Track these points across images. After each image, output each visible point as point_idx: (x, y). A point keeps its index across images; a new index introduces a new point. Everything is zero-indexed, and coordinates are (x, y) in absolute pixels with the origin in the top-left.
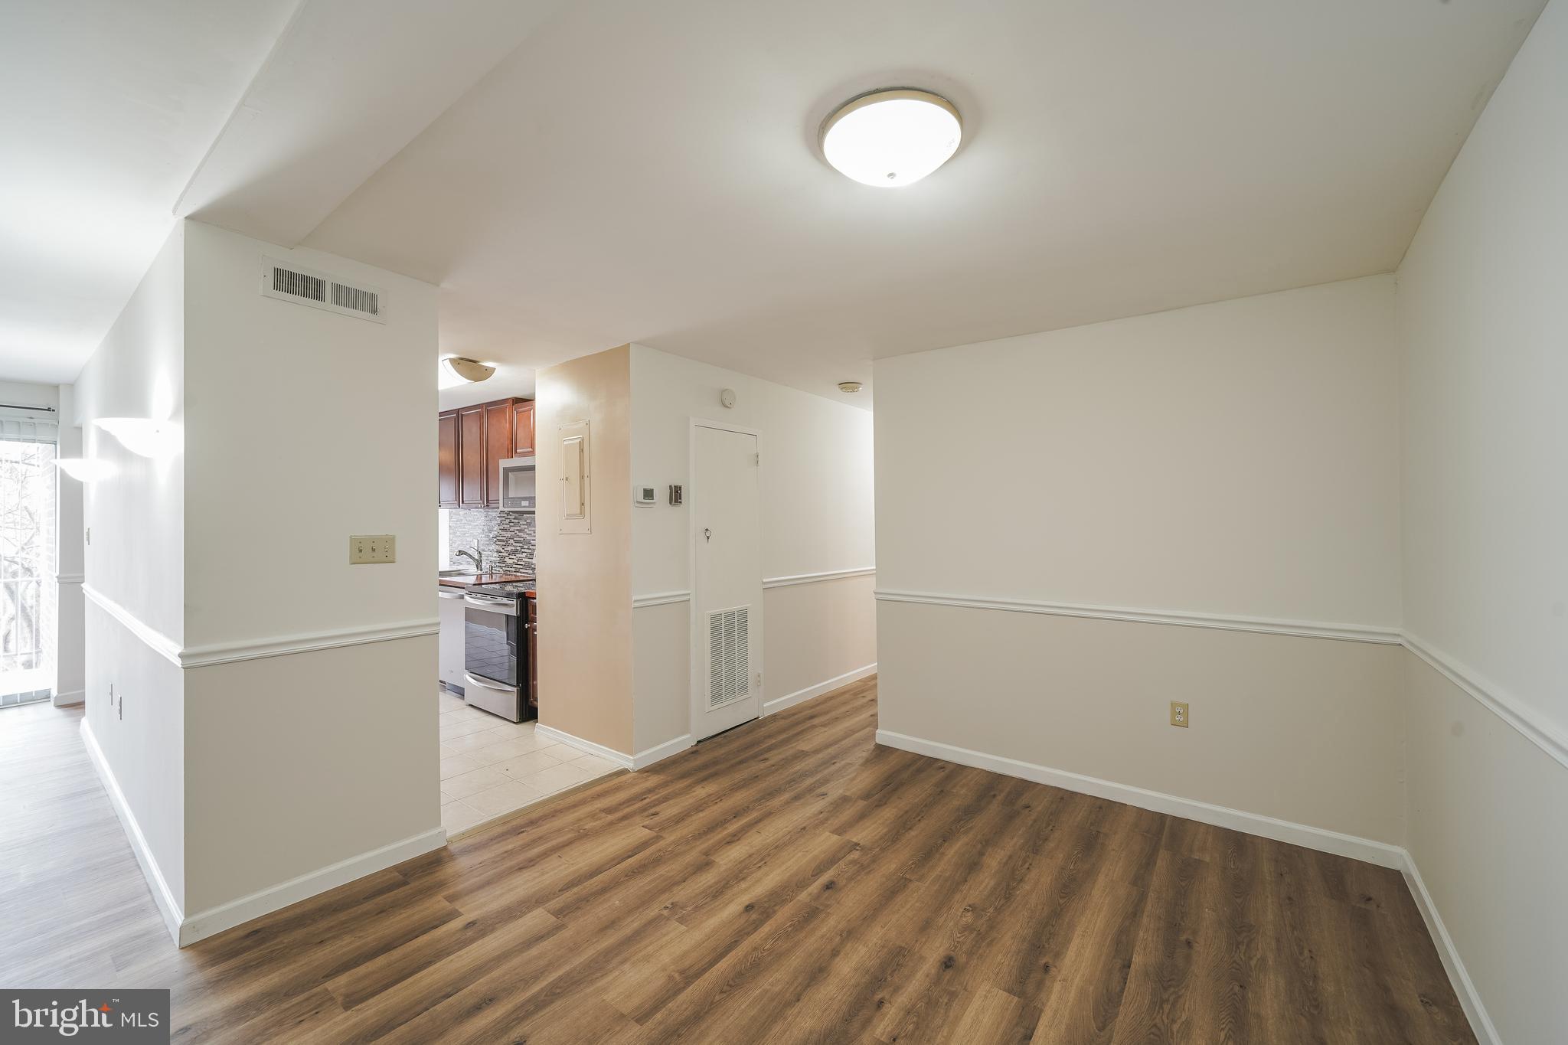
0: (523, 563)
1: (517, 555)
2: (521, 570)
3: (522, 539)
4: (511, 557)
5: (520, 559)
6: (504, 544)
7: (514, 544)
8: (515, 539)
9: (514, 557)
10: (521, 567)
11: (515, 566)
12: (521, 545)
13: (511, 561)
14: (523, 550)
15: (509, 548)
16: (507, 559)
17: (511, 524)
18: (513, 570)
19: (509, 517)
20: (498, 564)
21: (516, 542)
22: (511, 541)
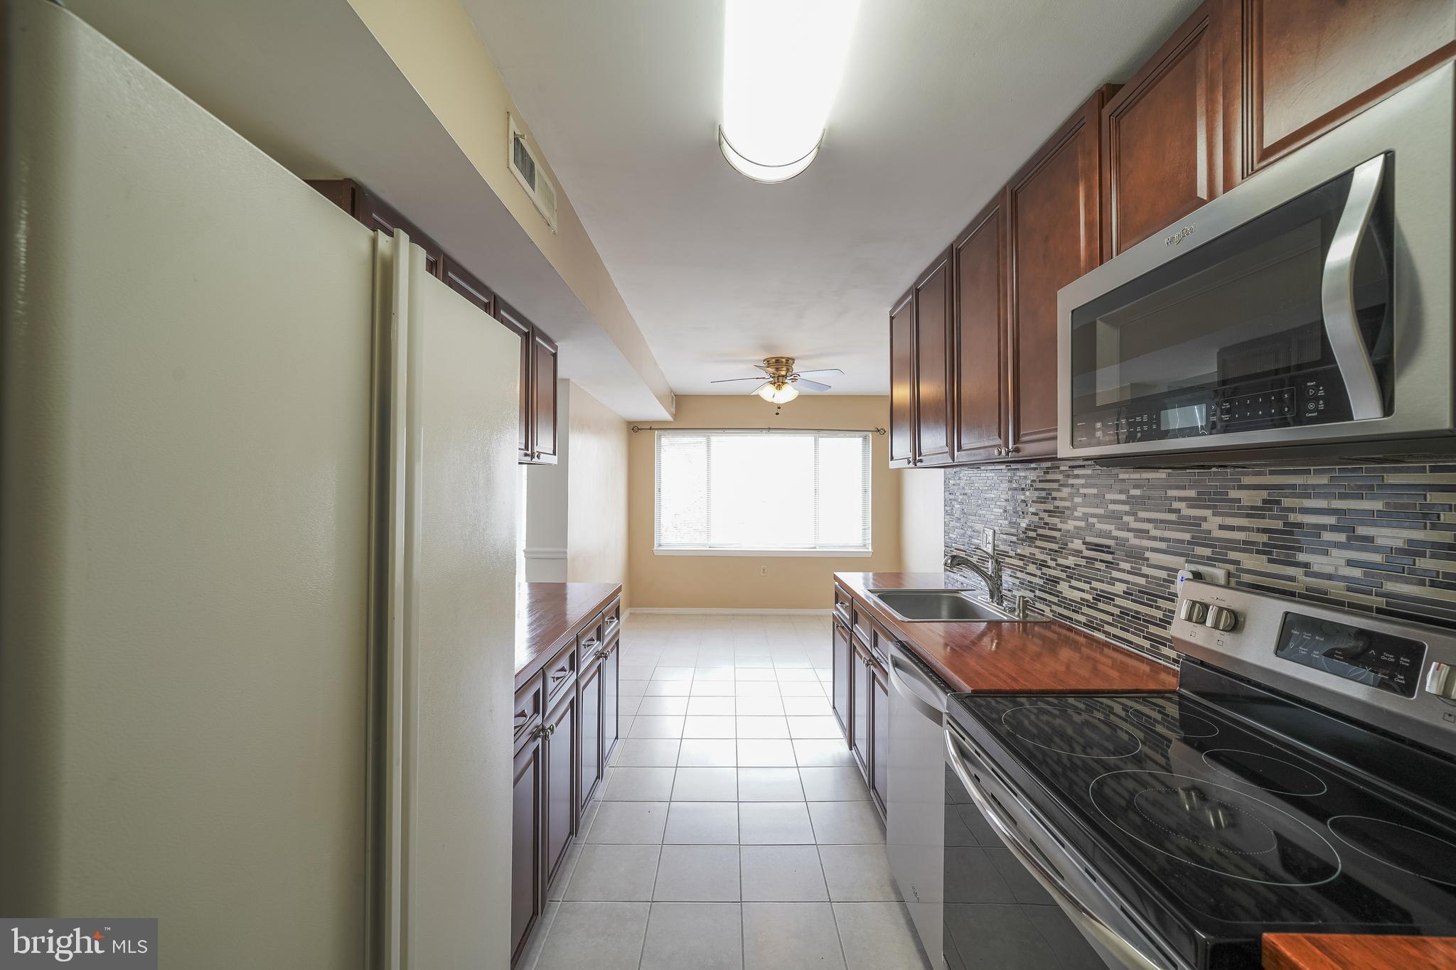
0: (1117, 611)
1: (1095, 584)
2: (1107, 628)
4: (1074, 583)
5: (1109, 598)
8: (1088, 539)
9: (1086, 587)
10: (1109, 619)
11: (1085, 609)
12: (1109, 557)
13: (1077, 595)
14: (1115, 574)
16: (1063, 587)
17: (1078, 500)
18: (1083, 619)
19: (1071, 481)
20: (1038, 593)
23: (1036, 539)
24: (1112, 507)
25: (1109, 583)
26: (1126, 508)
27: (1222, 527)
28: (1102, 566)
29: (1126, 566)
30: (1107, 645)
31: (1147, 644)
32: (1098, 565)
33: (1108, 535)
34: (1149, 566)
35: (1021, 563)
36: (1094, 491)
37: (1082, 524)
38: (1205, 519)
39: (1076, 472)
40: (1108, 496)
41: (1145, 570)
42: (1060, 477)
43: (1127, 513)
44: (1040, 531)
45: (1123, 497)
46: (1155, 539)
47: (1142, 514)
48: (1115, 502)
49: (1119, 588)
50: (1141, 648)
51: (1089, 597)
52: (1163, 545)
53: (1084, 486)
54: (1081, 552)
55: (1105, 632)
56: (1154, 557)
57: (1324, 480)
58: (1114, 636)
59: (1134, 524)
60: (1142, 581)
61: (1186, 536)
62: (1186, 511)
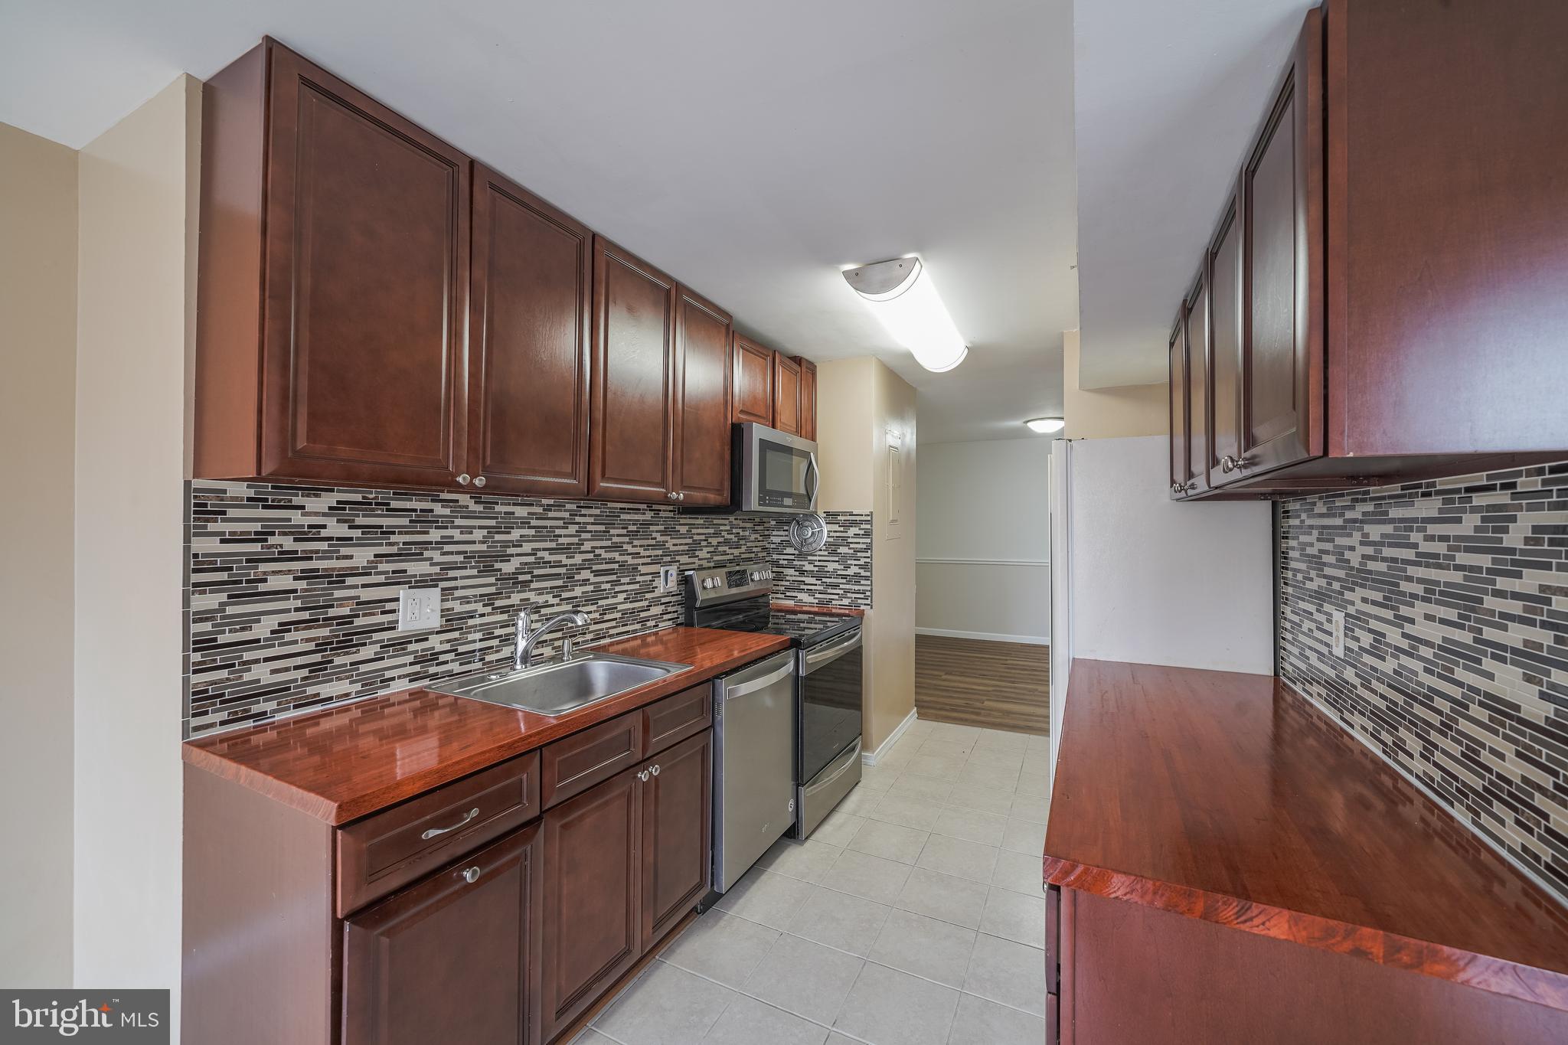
3: (616, 566)
5: (613, 608)
6: (560, 583)
7: (593, 579)
8: (595, 568)
10: (613, 623)
12: (614, 577)
14: (617, 589)
15: (578, 591)
17: (584, 536)
19: (578, 519)
21: (597, 573)
22: (585, 574)
23: (532, 581)
24: (617, 540)
25: (613, 597)
26: (627, 539)
27: (674, 545)
28: (608, 586)
29: (627, 580)
30: (612, 644)
32: (603, 587)
33: (612, 561)
34: (641, 575)
35: (505, 617)
36: (602, 528)
37: (591, 556)
38: (667, 542)
39: (584, 511)
40: (612, 532)
41: (639, 578)
42: (567, 515)
43: (628, 543)
44: (536, 572)
45: (624, 532)
46: (644, 557)
47: (636, 543)
48: (619, 536)
49: (621, 597)
50: (635, 631)
51: (597, 615)
52: (648, 560)
53: (593, 524)
54: (589, 580)
55: (611, 636)
56: (643, 569)
57: (702, 522)
58: (617, 634)
59: (631, 550)
60: (637, 586)
61: (660, 552)
62: (660, 538)
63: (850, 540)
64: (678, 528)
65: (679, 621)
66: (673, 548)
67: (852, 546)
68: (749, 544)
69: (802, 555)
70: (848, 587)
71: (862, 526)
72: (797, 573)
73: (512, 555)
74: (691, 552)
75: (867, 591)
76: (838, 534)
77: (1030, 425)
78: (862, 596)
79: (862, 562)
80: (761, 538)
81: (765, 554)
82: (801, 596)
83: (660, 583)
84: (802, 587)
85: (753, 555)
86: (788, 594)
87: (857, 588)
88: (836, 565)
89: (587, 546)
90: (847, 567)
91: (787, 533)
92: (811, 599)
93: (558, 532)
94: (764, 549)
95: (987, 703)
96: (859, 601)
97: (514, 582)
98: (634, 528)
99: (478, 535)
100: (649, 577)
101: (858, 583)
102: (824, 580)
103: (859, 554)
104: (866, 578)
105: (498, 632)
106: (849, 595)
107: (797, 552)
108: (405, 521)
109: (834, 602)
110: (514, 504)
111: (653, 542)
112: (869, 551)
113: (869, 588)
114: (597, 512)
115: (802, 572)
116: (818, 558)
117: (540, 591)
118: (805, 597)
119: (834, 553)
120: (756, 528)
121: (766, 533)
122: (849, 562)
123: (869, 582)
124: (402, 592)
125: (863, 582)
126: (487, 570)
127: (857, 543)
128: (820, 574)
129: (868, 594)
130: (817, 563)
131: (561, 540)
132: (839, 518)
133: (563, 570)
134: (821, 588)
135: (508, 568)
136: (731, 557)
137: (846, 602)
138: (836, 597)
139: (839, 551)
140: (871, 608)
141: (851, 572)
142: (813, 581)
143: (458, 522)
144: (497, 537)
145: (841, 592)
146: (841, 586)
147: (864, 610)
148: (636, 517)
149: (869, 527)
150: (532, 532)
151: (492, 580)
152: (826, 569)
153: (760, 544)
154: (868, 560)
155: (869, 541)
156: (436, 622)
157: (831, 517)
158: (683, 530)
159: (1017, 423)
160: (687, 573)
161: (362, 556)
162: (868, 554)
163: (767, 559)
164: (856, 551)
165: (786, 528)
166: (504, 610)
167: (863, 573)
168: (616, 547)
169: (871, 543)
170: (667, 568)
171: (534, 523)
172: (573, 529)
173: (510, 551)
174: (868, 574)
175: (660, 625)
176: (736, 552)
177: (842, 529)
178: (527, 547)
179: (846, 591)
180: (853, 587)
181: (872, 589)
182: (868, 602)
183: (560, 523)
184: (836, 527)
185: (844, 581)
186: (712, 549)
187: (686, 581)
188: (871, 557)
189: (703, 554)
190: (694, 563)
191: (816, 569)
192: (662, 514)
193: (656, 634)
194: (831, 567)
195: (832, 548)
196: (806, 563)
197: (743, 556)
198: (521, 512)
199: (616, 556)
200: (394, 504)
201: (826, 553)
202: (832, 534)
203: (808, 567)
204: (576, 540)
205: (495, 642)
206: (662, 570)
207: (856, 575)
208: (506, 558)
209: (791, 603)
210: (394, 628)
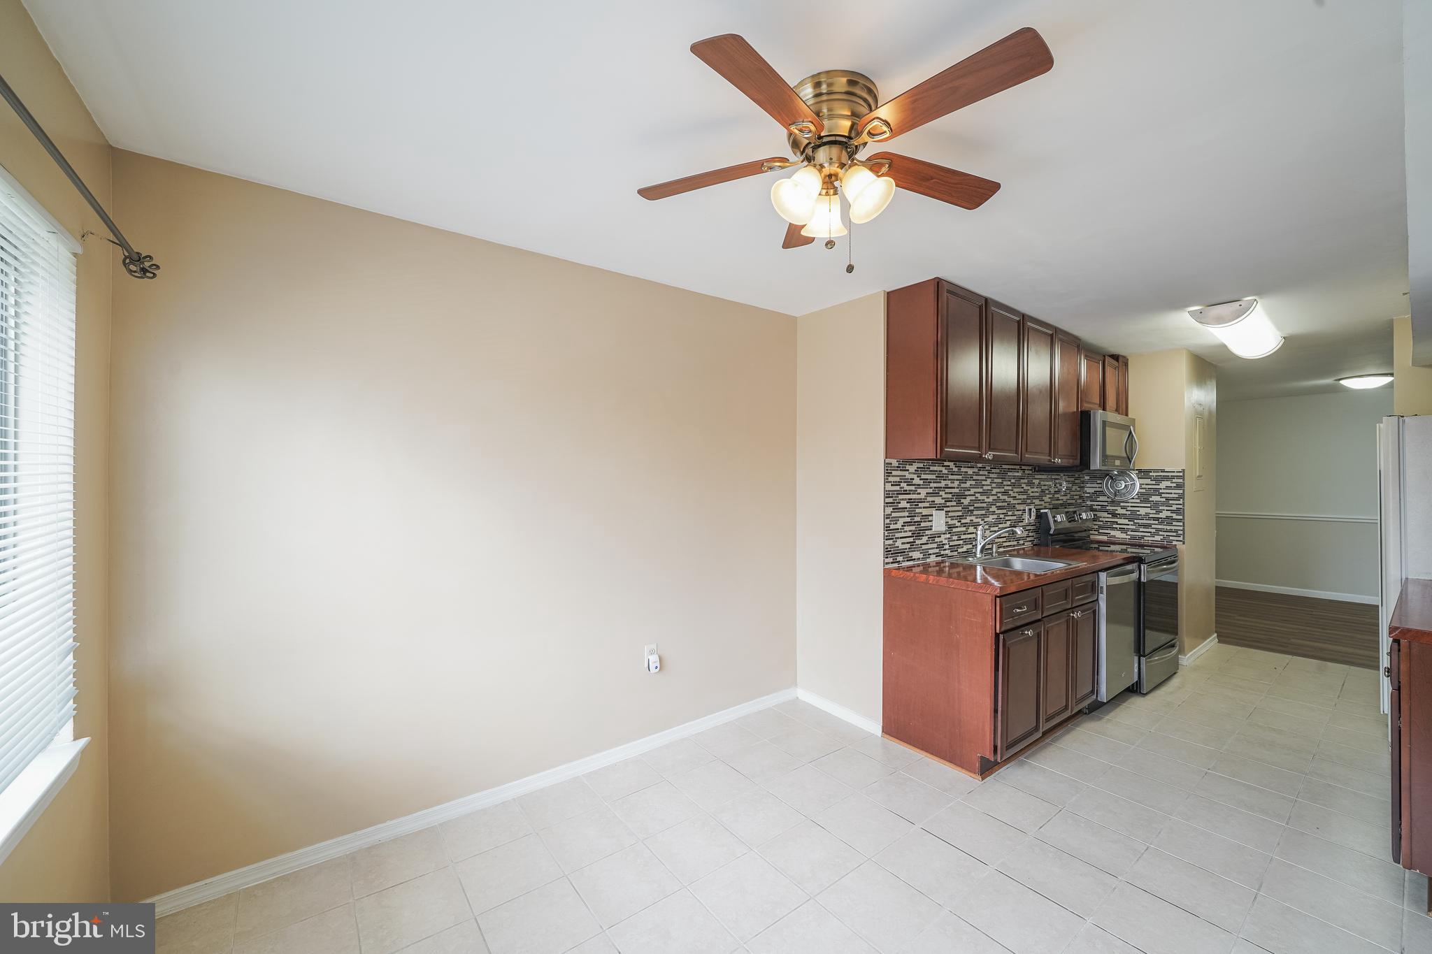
4: (992, 529)
6: (983, 512)
8: (998, 504)
12: (1005, 511)
14: (1007, 518)
17: (994, 485)
19: (991, 475)
21: (999, 508)
22: (993, 508)
24: (1006, 488)
26: (1010, 488)
27: (1032, 492)
29: (1011, 513)
31: (1015, 543)
32: (1001, 516)
33: (1004, 501)
34: (1017, 510)
35: (964, 529)
36: (1000, 481)
37: (996, 497)
38: (1029, 490)
39: (993, 471)
40: (1005, 483)
41: (1016, 513)
42: (987, 473)
43: (1011, 490)
44: (976, 505)
45: (1009, 483)
46: (1019, 499)
47: (1015, 490)
48: (1007, 485)
50: (1014, 546)
52: (1020, 501)
53: (996, 478)
55: (1004, 547)
56: (1018, 507)
59: (1013, 495)
60: (1015, 518)
61: (1025, 497)
62: (1026, 488)
63: (1161, 491)
64: (1034, 481)
65: (1035, 542)
66: (1032, 494)
67: (1163, 495)
68: (1072, 493)
69: (1113, 502)
70: (1160, 527)
71: (1174, 481)
72: (1110, 516)
73: (967, 495)
74: (1040, 498)
75: (1180, 530)
76: (1150, 487)
77: (1342, 382)
78: (1175, 534)
79: (1174, 508)
80: (1078, 489)
81: (1081, 501)
82: (1113, 533)
83: (1026, 516)
84: (1114, 526)
85: (1074, 501)
86: (1101, 531)
87: (1169, 528)
88: (1148, 510)
89: (994, 492)
90: (1159, 512)
91: (1100, 486)
92: (1124, 536)
93: (984, 483)
94: (1081, 497)
95: (1293, 640)
96: (1171, 538)
97: (967, 511)
98: (1013, 481)
99: (957, 483)
100: (1020, 513)
101: (1170, 524)
102: (1136, 521)
103: (1171, 502)
104: (1178, 520)
105: (963, 537)
106: (1160, 533)
107: (1110, 500)
108: (934, 477)
109: (1145, 538)
110: (968, 467)
111: (1022, 490)
112: (1181, 500)
113: (1181, 528)
114: (998, 471)
115: (1114, 515)
116: (1130, 505)
117: (977, 517)
118: (1118, 534)
119: (1146, 501)
120: (1076, 481)
121: (1082, 485)
122: (1161, 508)
123: (1181, 524)
124: (934, 512)
125: (1174, 523)
126: (959, 503)
127: (1169, 493)
128: (1133, 517)
129: (1181, 532)
130: (1128, 509)
131: (985, 488)
132: (1151, 474)
133: (985, 505)
134: (1134, 527)
135: (966, 502)
136: (1061, 502)
137: (1158, 538)
138: (1149, 534)
139: (1151, 499)
140: (1184, 543)
141: (1162, 515)
142: (1126, 521)
143: (950, 477)
144: (963, 485)
145: (1154, 530)
146: (1153, 526)
147: (1176, 545)
148: (1017, 474)
149: (1181, 481)
150: (973, 483)
151: (960, 508)
152: (1138, 513)
153: (1078, 493)
154: (1181, 507)
155: (1181, 491)
156: (943, 528)
157: (1144, 474)
158: (1036, 482)
159: (1328, 381)
160: (1042, 511)
161: (923, 492)
162: (1181, 502)
163: (1083, 504)
164: (1168, 499)
165: (1098, 482)
166: (964, 525)
167: (1175, 516)
168: (1005, 493)
169: (1183, 493)
170: (1030, 507)
171: (975, 477)
172: (989, 480)
173: (967, 493)
174: (1181, 517)
175: (1026, 544)
176: (1065, 498)
177: (1154, 482)
178: (972, 491)
179: (1158, 530)
180: (1165, 527)
181: (1184, 529)
182: (1181, 539)
183: (984, 478)
184: (1148, 481)
185: (1157, 522)
186: (1051, 496)
187: (1040, 516)
188: (1183, 504)
189: (1046, 499)
190: (1042, 505)
191: (1129, 513)
192: (1027, 472)
193: (1023, 549)
194: (1143, 511)
195: (1144, 497)
196: (1119, 508)
197: (1069, 501)
198: (970, 471)
199: (1006, 497)
200: (932, 468)
201: (1138, 501)
202: (1143, 486)
203: (1120, 511)
204: (989, 488)
205: (961, 542)
206: (1027, 508)
207: (1167, 517)
208: (965, 497)
209: (1105, 538)
210: (931, 529)
